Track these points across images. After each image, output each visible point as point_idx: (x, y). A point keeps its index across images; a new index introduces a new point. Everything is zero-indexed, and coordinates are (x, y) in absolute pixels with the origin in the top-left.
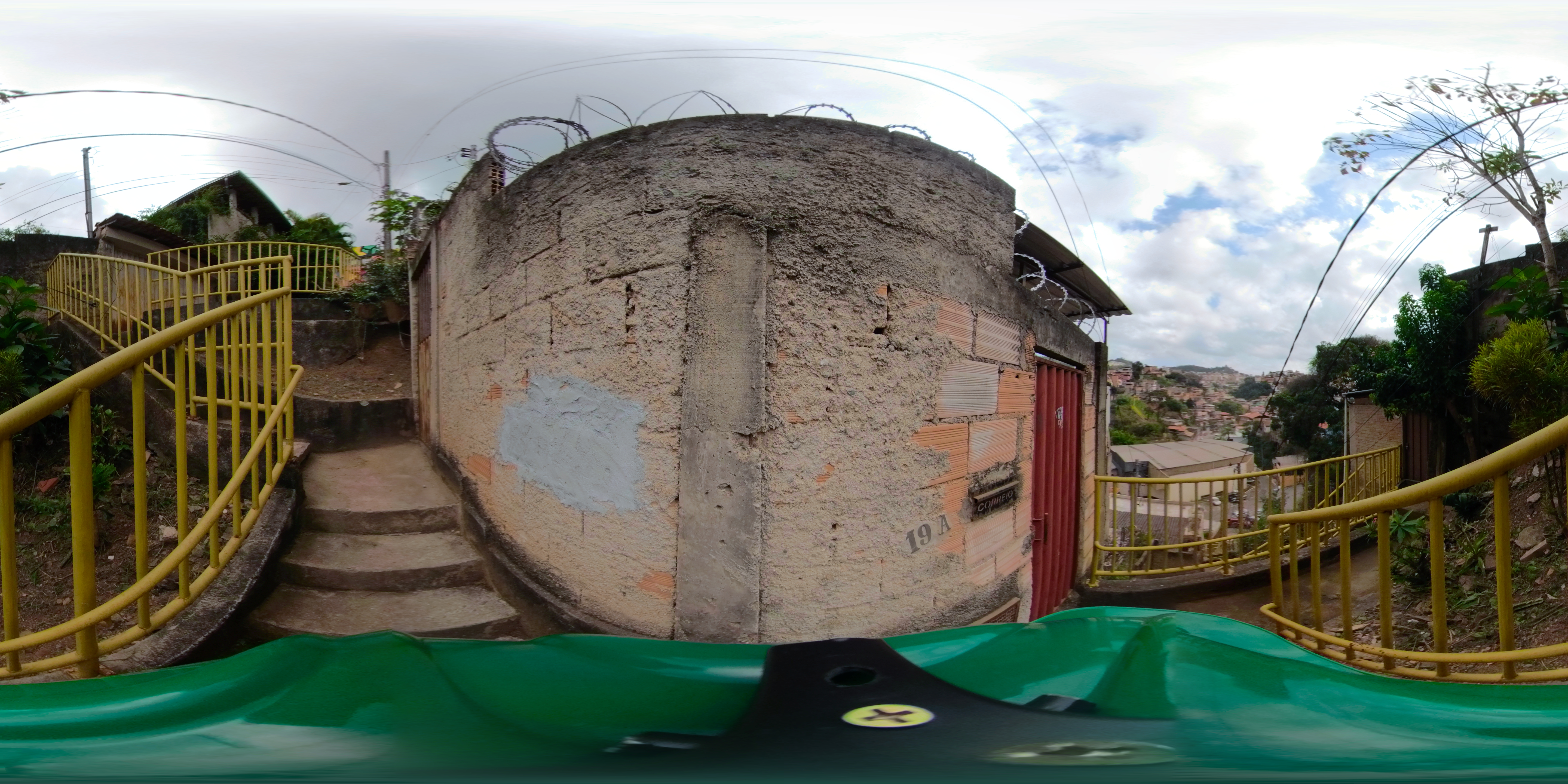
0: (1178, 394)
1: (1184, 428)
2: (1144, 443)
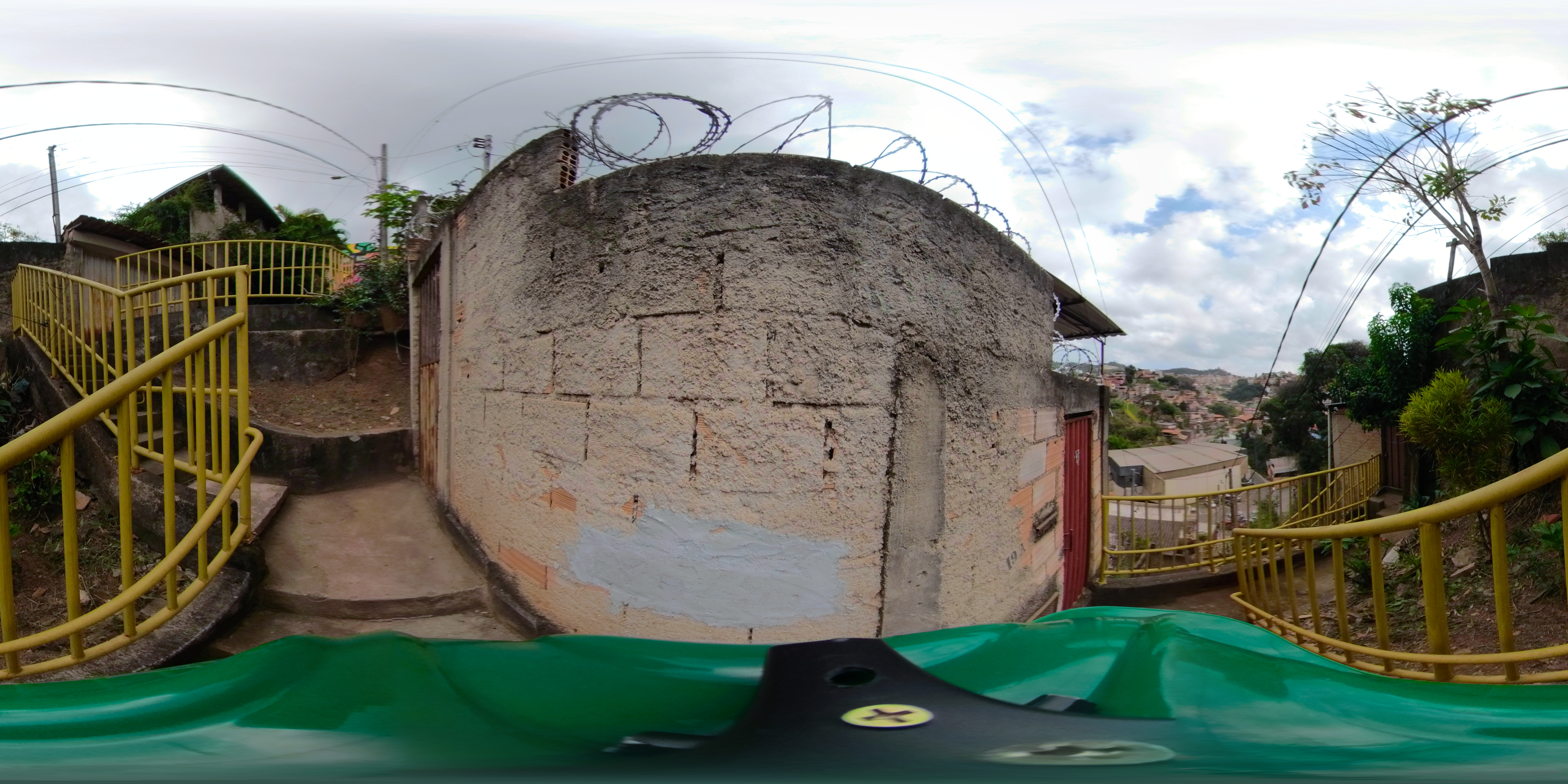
0: (1172, 397)
1: (1178, 431)
2: (1139, 447)
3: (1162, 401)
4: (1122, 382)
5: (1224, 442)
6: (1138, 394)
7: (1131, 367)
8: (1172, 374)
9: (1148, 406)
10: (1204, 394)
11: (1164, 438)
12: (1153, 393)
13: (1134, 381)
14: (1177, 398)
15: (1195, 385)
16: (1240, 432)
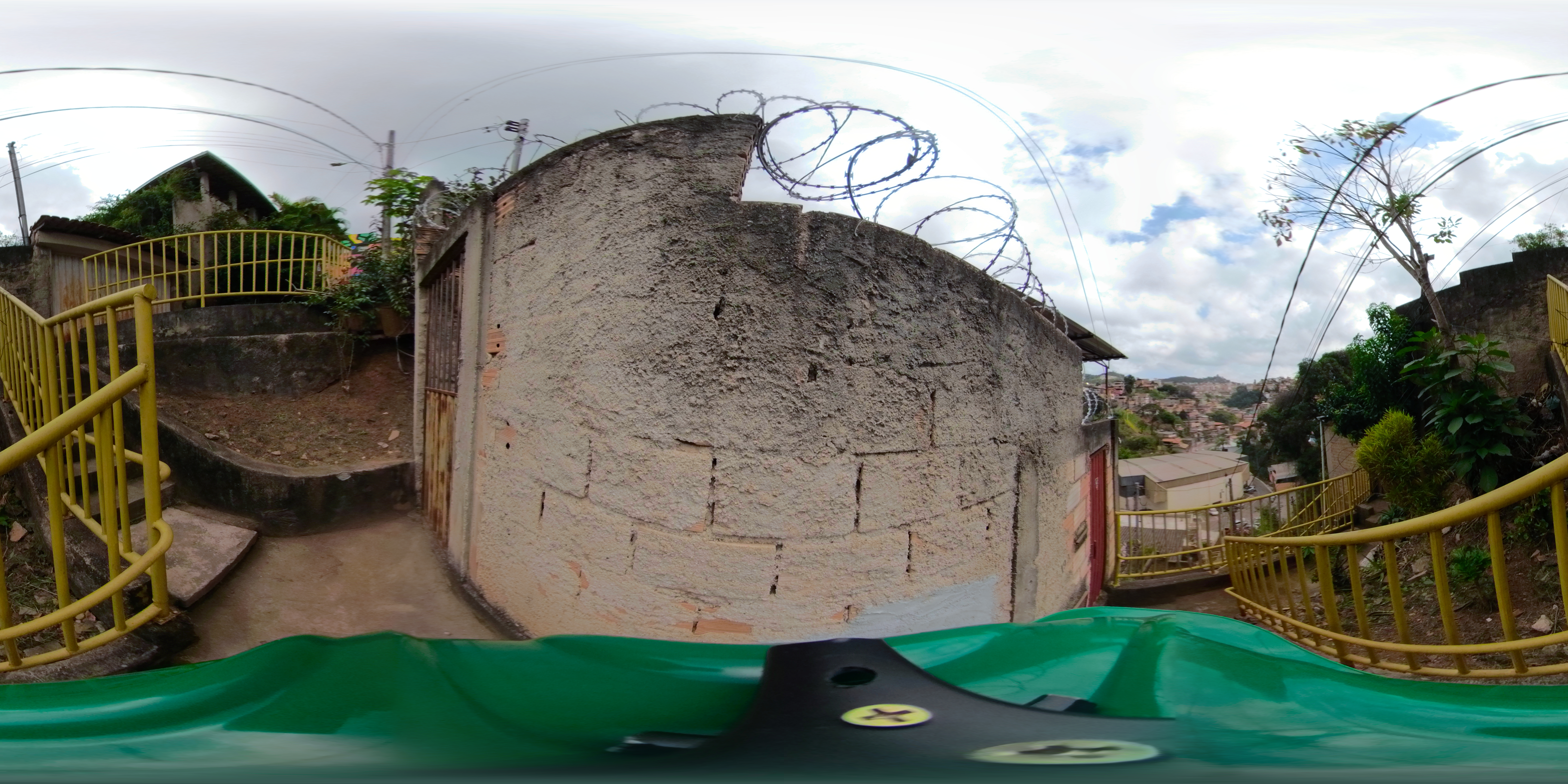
0: (1171, 406)
1: (1178, 440)
2: (1139, 457)
3: (1162, 411)
4: (1121, 392)
5: (1225, 450)
6: (1137, 403)
7: (1130, 377)
8: (1171, 383)
9: (1148, 415)
10: (1204, 402)
11: (1164, 447)
12: (1152, 402)
13: (1134, 390)
14: (1177, 407)
15: (1195, 393)
16: (1240, 439)
